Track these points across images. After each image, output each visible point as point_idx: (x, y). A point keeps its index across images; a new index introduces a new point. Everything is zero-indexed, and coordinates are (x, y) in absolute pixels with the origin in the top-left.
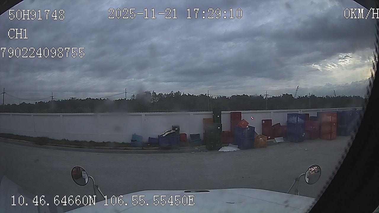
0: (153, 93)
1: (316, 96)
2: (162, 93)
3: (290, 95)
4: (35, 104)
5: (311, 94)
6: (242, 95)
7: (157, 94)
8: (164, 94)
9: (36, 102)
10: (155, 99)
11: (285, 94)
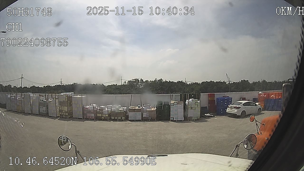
0: (140, 80)
1: (267, 82)
2: (148, 80)
3: (247, 81)
4: (43, 87)
5: (263, 80)
6: (210, 81)
7: (144, 81)
8: (149, 81)
9: (44, 86)
10: (142, 84)
11: (243, 80)
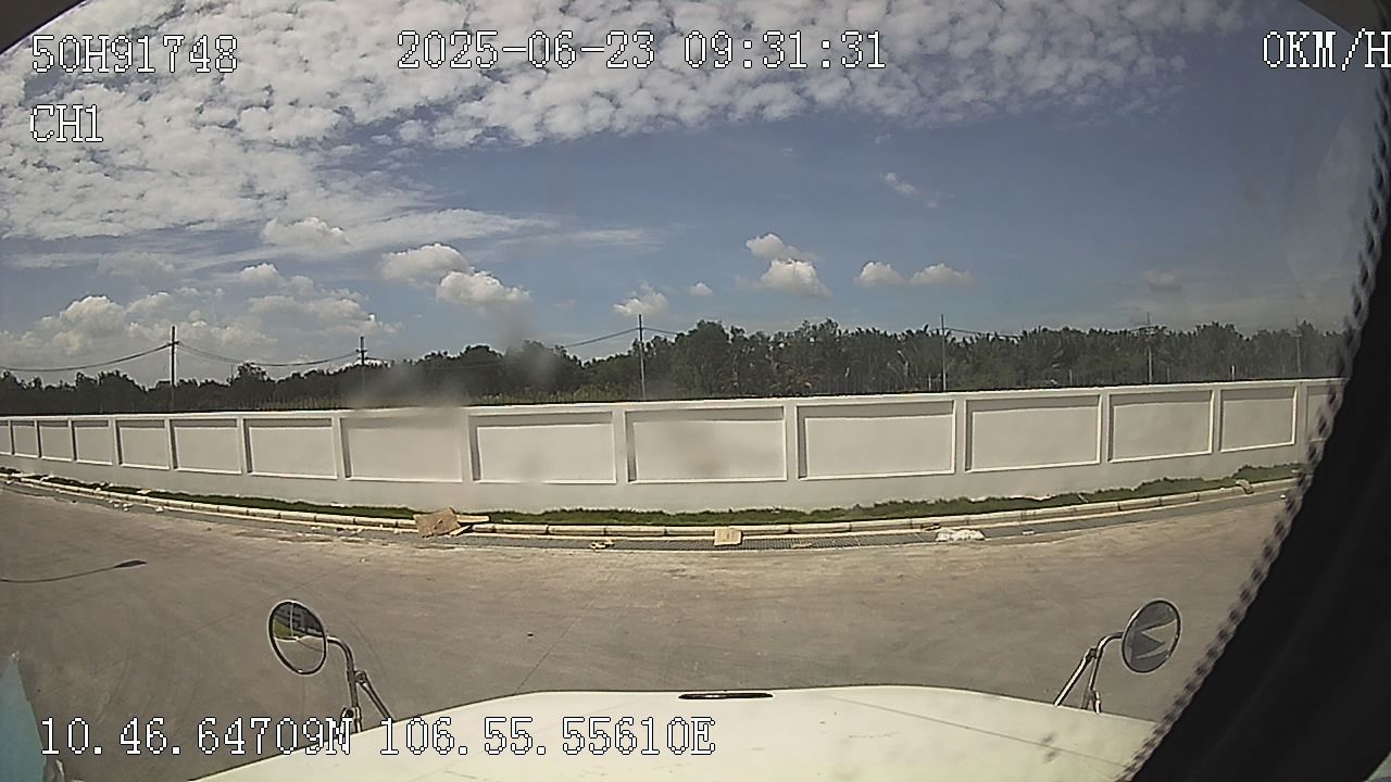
0: (732, 332)
3: (1227, 326)
6: (1058, 330)
7: (748, 335)
11: (1211, 324)
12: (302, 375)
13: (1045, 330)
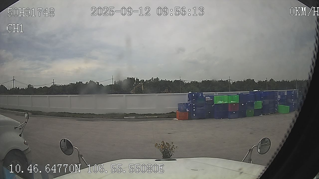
0: (136, 79)
3: (253, 80)
7: (140, 81)
8: (145, 80)
11: (249, 79)
12: (42, 87)
13: (208, 80)
